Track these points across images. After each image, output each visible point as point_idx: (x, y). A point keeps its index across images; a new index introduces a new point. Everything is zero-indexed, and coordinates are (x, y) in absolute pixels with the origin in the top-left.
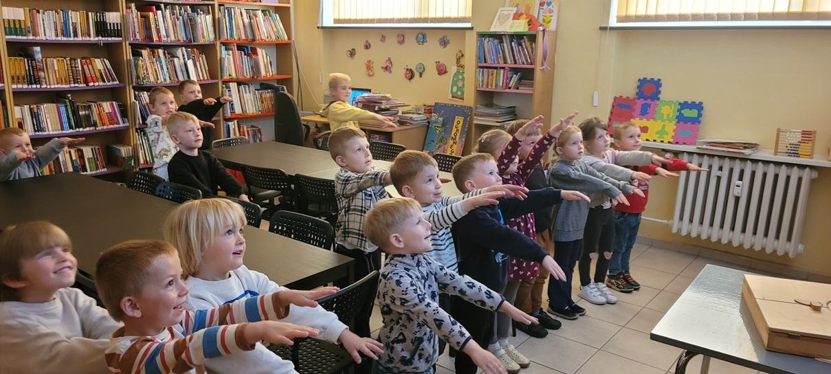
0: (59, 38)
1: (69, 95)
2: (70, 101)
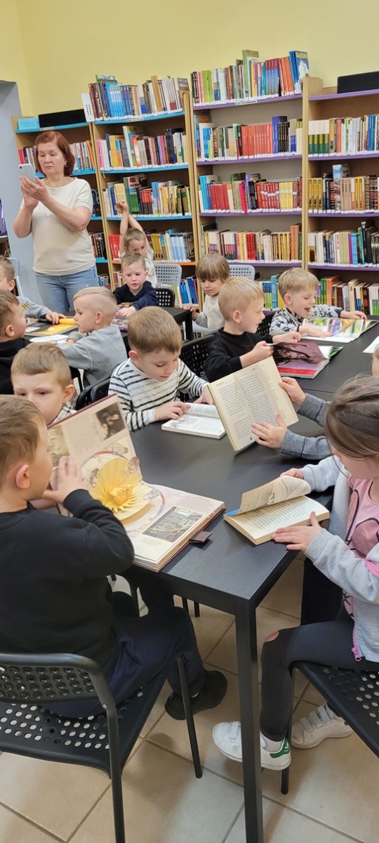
0: (361, 153)
1: (363, 223)
2: (363, 230)
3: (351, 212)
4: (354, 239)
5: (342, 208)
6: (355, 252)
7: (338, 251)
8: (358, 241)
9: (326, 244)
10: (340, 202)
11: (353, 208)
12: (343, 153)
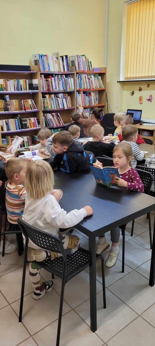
0: (15, 91)
1: (19, 115)
2: (19, 118)
3: (14, 112)
4: (17, 121)
5: (11, 110)
6: (17, 126)
7: (12, 126)
8: (18, 122)
9: (7, 124)
10: (10, 108)
11: (15, 111)
12: (9, 91)
